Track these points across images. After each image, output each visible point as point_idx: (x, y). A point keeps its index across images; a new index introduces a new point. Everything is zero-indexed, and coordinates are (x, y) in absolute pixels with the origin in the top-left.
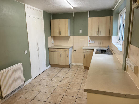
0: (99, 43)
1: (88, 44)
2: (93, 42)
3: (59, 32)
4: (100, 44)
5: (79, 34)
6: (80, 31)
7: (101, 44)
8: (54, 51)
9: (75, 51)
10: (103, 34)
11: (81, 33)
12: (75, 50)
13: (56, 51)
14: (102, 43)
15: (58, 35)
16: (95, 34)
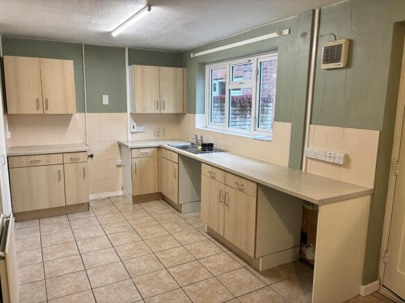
0: (155, 132)
1: (130, 134)
2: (142, 129)
3: (40, 99)
4: (158, 132)
5: (101, 109)
6: (106, 100)
7: (161, 134)
8: (34, 164)
9: (90, 158)
10: (169, 109)
11: (108, 103)
12: (92, 156)
13: (41, 164)
14: (161, 131)
15: (38, 109)
16: (151, 109)
